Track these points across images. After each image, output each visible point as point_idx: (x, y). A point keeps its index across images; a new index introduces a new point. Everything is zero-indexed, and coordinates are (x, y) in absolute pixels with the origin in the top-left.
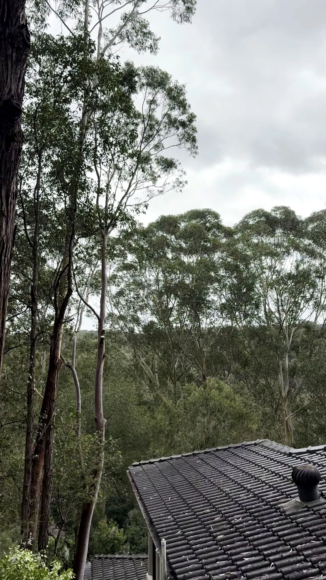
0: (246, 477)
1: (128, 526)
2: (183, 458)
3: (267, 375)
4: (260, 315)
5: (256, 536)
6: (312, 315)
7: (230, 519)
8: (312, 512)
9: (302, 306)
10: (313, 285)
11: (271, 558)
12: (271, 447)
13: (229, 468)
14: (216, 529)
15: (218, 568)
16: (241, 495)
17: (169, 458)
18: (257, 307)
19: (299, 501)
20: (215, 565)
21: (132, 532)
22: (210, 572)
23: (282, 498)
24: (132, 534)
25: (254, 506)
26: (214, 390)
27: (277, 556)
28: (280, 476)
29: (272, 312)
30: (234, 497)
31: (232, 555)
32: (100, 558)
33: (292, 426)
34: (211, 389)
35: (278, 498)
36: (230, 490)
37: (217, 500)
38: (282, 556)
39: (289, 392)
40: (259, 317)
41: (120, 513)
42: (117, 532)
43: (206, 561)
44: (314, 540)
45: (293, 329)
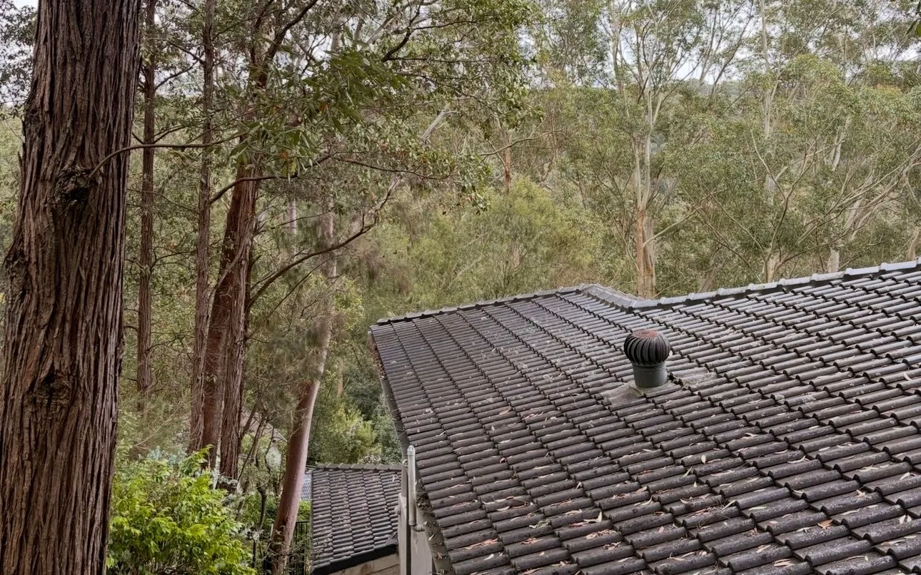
0: (556, 345)
1: (379, 417)
2: (460, 312)
3: (614, 173)
4: (607, 71)
5: (559, 442)
6: (695, 71)
7: (522, 414)
8: (653, 404)
9: (678, 56)
10: (699, 22)
11: (578, 475)
12: (602, 298)
13: (532, 330)
14: (499, 430)
15: (496, 490)
16: (544, 376)
17: (438, 312)
18: (601, 58)
19: (635, 387)
20: (492, 486)
21: (386, 426)
22: (482, 497)
23: (609, 382)
24: (386, 430)
25: (562, 394)
26: (519, 200)
27: (588, 473)
28: (610, 345)
29: (627, 65)
30: (534, 378)
31: (519, 470)
32: (326, 469)
33: (653, 256)
34: (515, 197)
35: (602, 381)
36: (529, 367)
37: (507, 382)
38: (595, 472)
39: (650, 200)
40: (605, 75)
41: (366, 396)
42: (361, 426)
43: (479, 478)
44: (648, 448)
45: (661, 97)
